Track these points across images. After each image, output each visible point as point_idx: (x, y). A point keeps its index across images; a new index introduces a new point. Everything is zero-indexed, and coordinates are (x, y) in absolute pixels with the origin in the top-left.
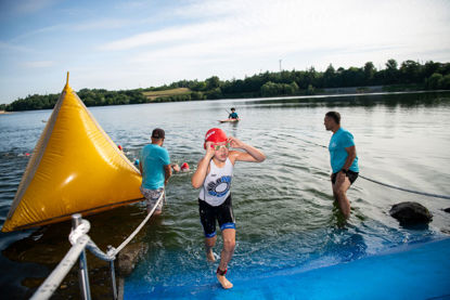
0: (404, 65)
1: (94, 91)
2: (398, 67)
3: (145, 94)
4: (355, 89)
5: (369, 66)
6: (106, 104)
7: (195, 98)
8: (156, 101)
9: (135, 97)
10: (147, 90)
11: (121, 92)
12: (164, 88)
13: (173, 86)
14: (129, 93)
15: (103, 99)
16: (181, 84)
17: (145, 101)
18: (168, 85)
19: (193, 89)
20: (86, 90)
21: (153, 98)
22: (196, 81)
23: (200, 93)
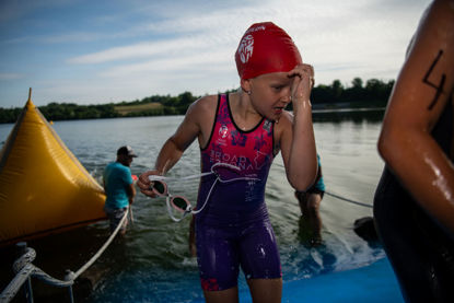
0: (369, 83)
1: (64, 105)
2: (364, 85)
3: (116, 108)
4: (323, 105)
5: (337, 83)
6: (76, 118)
7: (167, 113)
8: (128, 116)
9: (106, 112)
10: (118, 105)
11: (91, 107)
12: (136, 103)
13: (146, 101)
14: (100, 108)
15: (73, 114)
16: (154, 99)
17: (116, 116)
19: (166, 104)
20: (54, 104)
21: (124, 113)
22: (169, 96)
23: (173, 108)
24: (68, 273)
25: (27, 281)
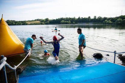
0: (98, 17)
1: (11, 21)
2: (97, 18)
3: (27, 22)
4: (85, 23)
5: (89, 17)
6: (15, 25)
7: (42, 24)
8: (30, 25)
9: (24, 23)
11: (19, 22)
13: (35, 20)
14: (22, 22)
15: (14, 23)
16: (38, 20)
17: (27, 24)
18: (34, 20)
19: (41, 21)
20: (9, 20)
21: (29, 24)
22: (42, 19)
23: (43, 23)
24: (14, 66)
25: (4, 66)
